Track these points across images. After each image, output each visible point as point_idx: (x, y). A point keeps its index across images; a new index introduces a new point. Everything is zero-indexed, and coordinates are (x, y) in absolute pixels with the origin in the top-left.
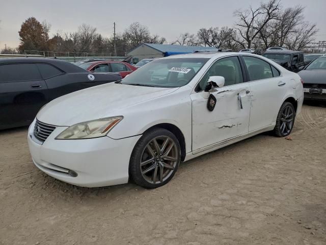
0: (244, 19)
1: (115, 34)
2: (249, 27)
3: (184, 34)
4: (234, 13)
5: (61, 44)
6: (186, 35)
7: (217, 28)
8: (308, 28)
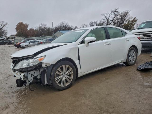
0: (106, 17)
1: (53, 27)
2: (108, 20)
3: (83, 24)
4: (101, 15)
5: (32, 32)
6: (84, 25)
7: (97, 21)
8: (132, 19)
